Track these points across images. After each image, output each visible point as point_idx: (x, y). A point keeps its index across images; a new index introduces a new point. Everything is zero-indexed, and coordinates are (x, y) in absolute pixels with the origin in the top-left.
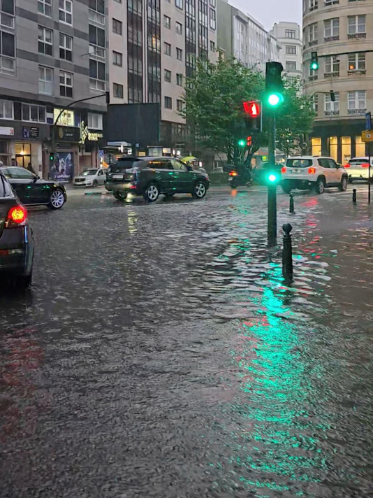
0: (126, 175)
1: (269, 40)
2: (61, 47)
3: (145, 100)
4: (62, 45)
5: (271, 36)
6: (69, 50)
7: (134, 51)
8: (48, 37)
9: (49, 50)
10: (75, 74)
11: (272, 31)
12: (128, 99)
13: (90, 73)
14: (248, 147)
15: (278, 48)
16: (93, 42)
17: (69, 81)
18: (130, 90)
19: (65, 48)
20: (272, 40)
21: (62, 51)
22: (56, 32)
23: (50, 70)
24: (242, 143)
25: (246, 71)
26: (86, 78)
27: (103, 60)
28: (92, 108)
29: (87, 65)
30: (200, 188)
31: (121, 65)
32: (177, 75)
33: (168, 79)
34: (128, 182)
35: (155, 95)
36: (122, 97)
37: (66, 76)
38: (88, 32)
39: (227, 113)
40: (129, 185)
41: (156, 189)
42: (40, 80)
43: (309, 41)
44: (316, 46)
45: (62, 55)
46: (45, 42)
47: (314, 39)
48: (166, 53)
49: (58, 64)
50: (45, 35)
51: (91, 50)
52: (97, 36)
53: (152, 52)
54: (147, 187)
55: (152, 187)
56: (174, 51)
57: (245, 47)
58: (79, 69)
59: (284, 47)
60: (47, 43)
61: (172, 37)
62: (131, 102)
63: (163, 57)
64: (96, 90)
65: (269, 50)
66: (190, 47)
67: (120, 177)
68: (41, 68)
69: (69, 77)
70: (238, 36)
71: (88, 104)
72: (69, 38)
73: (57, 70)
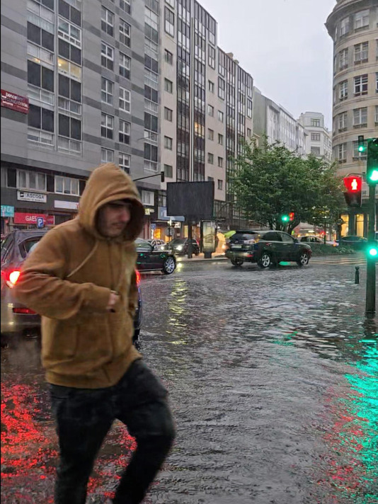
0: (244, 246)
1: (297, 128)
2: (120, 132)
3: (191, 179)
4: (121, 129)
5: (299, 124)
6: (128, 134)
7: (182, 136)
8: (110, 123)
9: (110, 134)
10: (132, 156)
11: (299, 120)
12: (177, 179)
13: (145, 155)
14: (290, 223)
15: (305, 135)
16: (147, 127)
17: (126, 162)
18: (179, 170)
19: (123, 133)
20: (300, 128)
21: (121, 135)
22: (117, 119)
23: (110, 152)
24: (285, 219)
25: (289, 153)
26: (142, 159)
27: (156, 144)
28: (145, 186)
29: (142, 148)
30: (304, 258)
31: (171, 149)
32: (219, 158)
33: (211, 161)
34: (245, 251)
35: (199, 175)
36: (172, 177)
37: (124, 158)
38: (143, 119)
39: (272, 192)
40: (246, 254)
41: (268, 258)
42: (102, 160)
43: (339, 128)
44: (345, 132)
45: (121, 139)
46: (107, 127)
47: (343, 127)
48: (210, 139)
49: (117, 147)
50: (107, 120)
51: (146, 135)
52: (151, 123)
53: (198, 137)
54: (261, 256)
55: (265, 256)
56: (216, 137)
57: (277, 133)
58: (135, 152)
59: (310, 134)
60: (109, 128)
61: (216, 124)
62: (178, 181)
63: (207, 141)
64: (149, 170)
65: (297, 137)
66: (230, 133)
67: (239, 247)
68: (103, 150)
69: (127, 159)
70: (271, 124)
71: (143, 183)
72: (127, 124)
73: (117, 152)
